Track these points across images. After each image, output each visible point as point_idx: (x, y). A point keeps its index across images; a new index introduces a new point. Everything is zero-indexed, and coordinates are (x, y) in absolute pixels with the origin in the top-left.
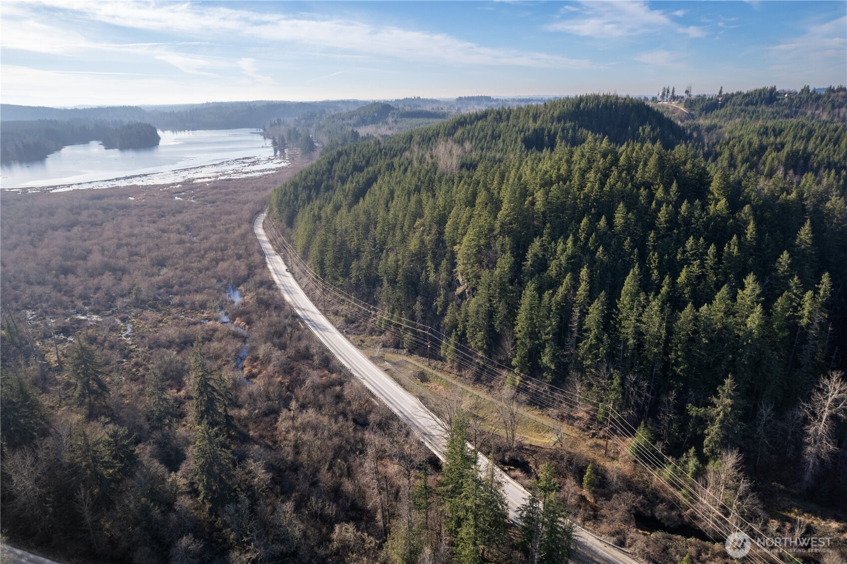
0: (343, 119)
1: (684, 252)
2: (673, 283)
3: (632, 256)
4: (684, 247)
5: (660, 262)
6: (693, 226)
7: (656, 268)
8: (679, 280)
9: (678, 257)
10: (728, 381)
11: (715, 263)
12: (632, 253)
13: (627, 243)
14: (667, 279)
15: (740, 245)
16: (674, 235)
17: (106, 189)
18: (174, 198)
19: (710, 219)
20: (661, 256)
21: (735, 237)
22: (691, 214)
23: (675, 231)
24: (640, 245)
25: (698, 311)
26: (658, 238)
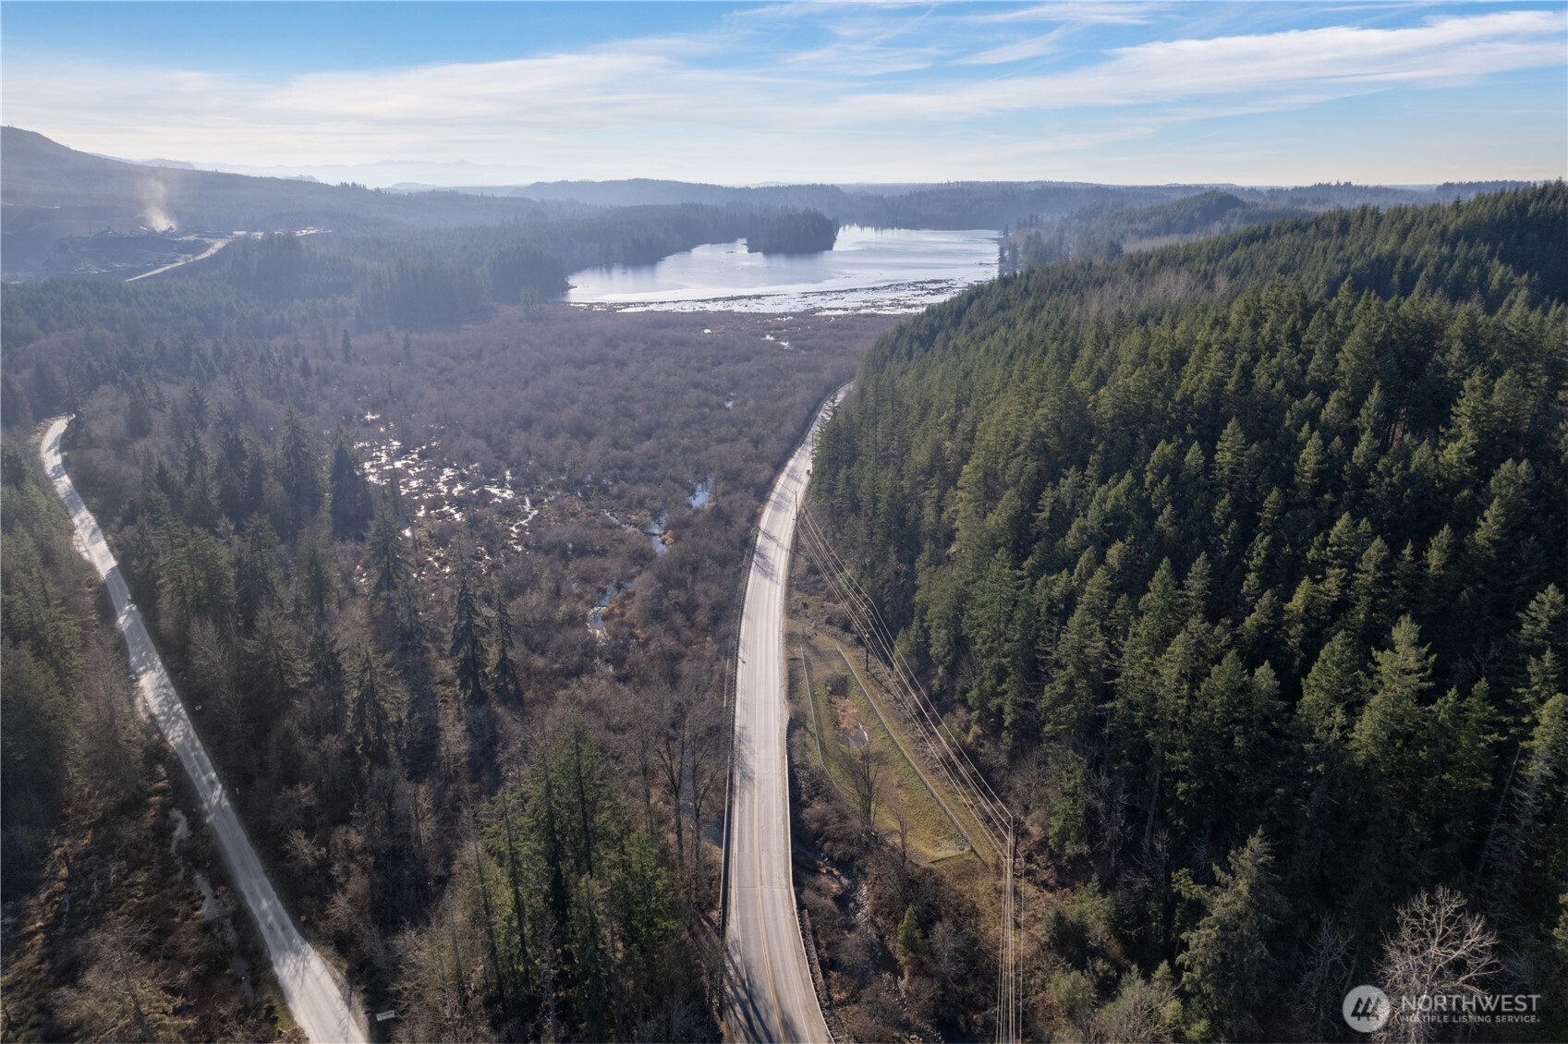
0: (1131, 221)
1: (1325, 544)
2: (1277, 611)
3: (1222, 537)
4: (1327, 535)
5: (1269, 558)
6: (1369, 491)
7: (1258, 569)
8: (1289, 606)
9: (1309, 555)
10: (1254, 842)
11: (1377, 582)
12: (1223, 530)
13: (1223, 503)
14: (1267, 598)
15: (1457, 551)
16: (1322, 505)
17: (690, 313)
18: (764, 336)
19: (1408, 480)
20: (1276, 545)
21: (1446, 531)
22: (1372, 462)
23: (1327, 497)
24: (1247, 515)
25: (1251, 673)
26: (1287, 506)
